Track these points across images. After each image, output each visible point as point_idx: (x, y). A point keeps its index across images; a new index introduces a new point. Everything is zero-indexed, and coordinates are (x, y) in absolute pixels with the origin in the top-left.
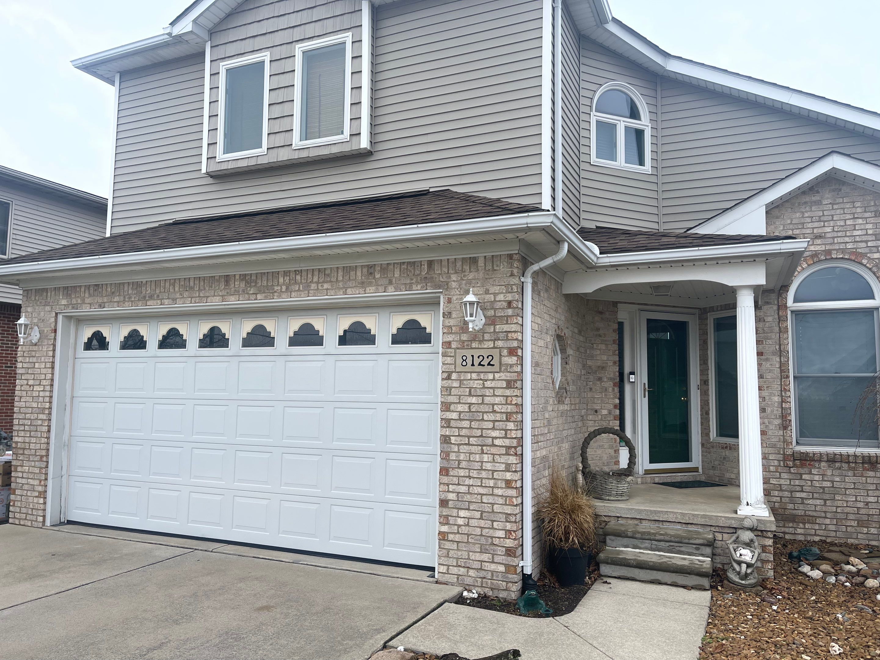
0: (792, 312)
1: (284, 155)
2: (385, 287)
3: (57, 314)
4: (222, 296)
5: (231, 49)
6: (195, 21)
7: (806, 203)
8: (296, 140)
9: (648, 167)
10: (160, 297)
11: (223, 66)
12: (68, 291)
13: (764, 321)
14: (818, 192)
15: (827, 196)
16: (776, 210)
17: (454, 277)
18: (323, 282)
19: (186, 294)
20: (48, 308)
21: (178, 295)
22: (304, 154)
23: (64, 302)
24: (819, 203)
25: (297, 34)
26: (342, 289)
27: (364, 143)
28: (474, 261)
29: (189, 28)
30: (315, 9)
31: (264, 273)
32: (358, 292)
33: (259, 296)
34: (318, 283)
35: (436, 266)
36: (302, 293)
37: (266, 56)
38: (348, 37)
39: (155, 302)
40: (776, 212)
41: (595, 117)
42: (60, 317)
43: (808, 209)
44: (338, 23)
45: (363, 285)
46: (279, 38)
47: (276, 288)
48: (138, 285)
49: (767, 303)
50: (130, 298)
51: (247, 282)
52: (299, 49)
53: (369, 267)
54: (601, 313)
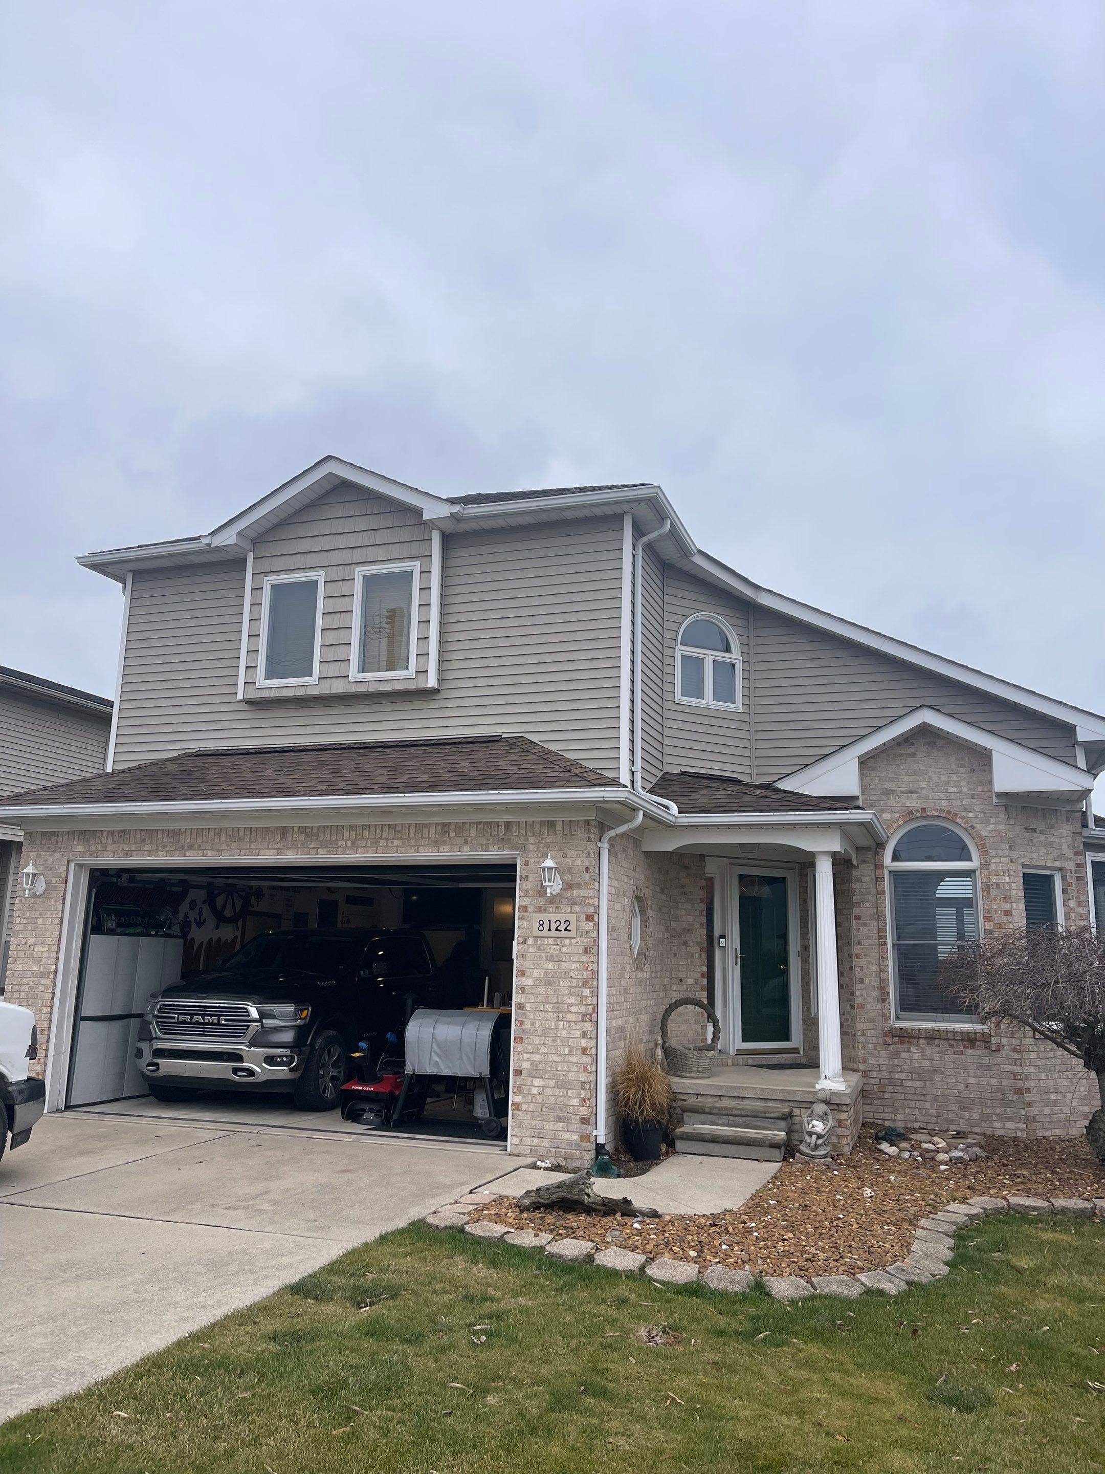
0: (890, 872)
1: (338, 687)
2: (460, 847)
3: (68, 861)
4: (277, 849)
5: (278, 564)
6: (239, 533)
7: (901, 755)
8: (354, 673)
9: (738, 705)
10: (202, 848)
11: (268, 582)
12: (85, 836)
13: (861, 882)
14: (913, 744)
15: (922, 749)
16: (872, 761)
17: (531, 840)
18: (394, 839)
19: (234, 846)
20: (57, 855)
21: (224, 847)
22: (363, 688)
23: (80, 848)
24: (913, 755)
25: (358, 556)
26: (414, 846)
27: (432, 682)
28: (552, 824)
29: (233, 540)
30: (378, 531)
31: (328, 826)
32: (431, 851)
33: (320, 851)
34: (387, 839)
35: (514, 828)
36: (370, 849)
37: (320, 576)
38: (416, 566)
39: (195, 853)
40: (871, 763)
41: (680, 650)
42: (72, 865)
43: (903, 761)
44: (404, 551)
45: (437, 843)
46: (335, 558)
47: (340, 843)
48: (175, 834)
49: (864, 862)
50: (164, 847)
51: (307, 836)
52: (359, 573)
53: (444, 825)
54: (687, 868)
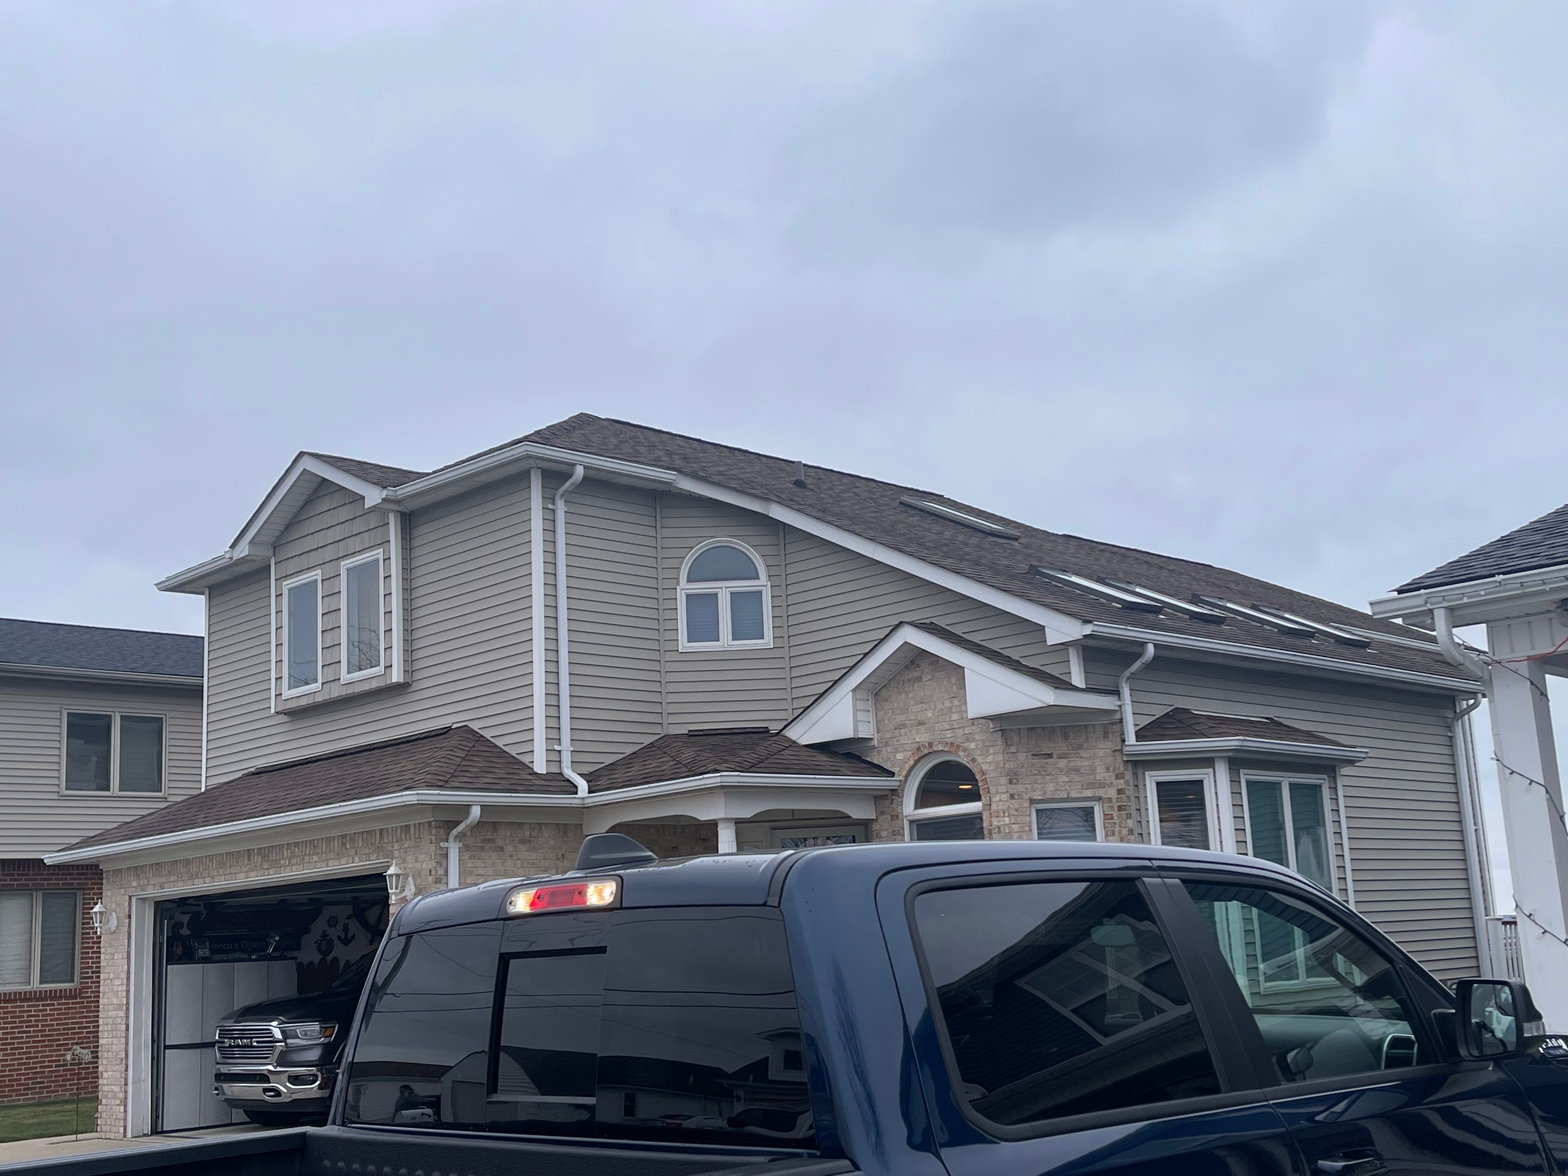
0: (911, 822)
1: (335, 692)
2: (353, 858)
3: (130, 897)
4: (246, 872)
5: (292, 566)
6: (251, 542)
7: (909, 680)
8: (344, 675)
9: (768, 640)
10: (203, 876)
11: (288, 584)
12: (137, 870)
16: (884, 691)
17: (396, 846)
18: (313, 855)
19: (221, 871)
20: (123, 891)
21: (216, 874)
23: (134, 884)
25: (341, 549)
26: (325, 860)
27: (396, 676)
29: (246, 553)
30: (354, 521)
31: (274, 846)
33: (271, 872)
34: (309, 855)
35: (385, 834)
36: (299, 867)
37: (317, 574)
38: (379, 553)
39: (199, 880)
40: (884, 693)
41: (684, 588)
42: (134, 899)
43: (911, 688)
44: (366, 539)
45: (339, 856)
46: (328, 554)
47: (282, 862)
48: (187, 862)
49: (882, 813)
50: (182, 877)
51: (263, 858)
52: (345, 564)
53: (343, 837)
